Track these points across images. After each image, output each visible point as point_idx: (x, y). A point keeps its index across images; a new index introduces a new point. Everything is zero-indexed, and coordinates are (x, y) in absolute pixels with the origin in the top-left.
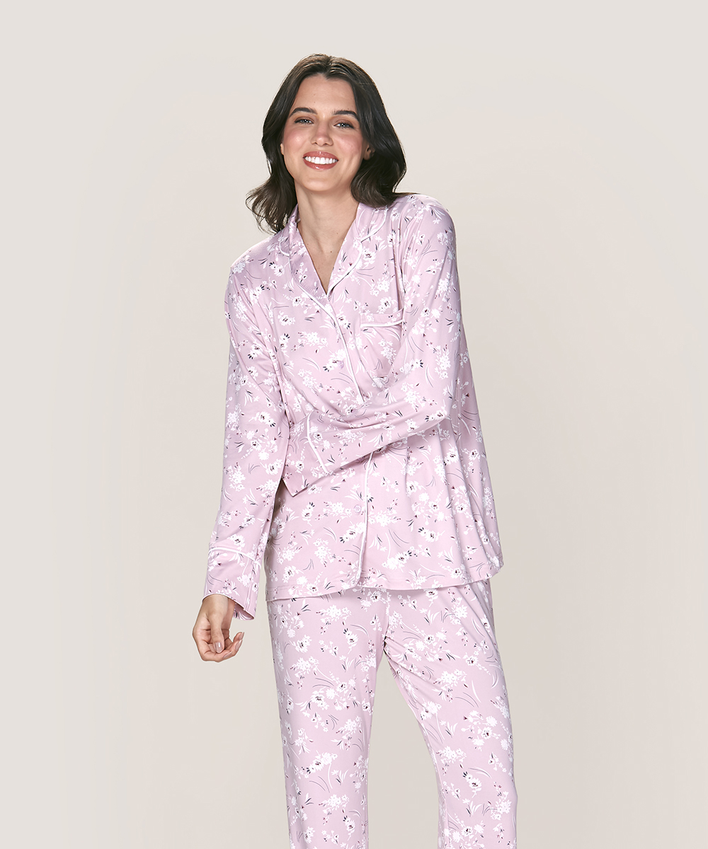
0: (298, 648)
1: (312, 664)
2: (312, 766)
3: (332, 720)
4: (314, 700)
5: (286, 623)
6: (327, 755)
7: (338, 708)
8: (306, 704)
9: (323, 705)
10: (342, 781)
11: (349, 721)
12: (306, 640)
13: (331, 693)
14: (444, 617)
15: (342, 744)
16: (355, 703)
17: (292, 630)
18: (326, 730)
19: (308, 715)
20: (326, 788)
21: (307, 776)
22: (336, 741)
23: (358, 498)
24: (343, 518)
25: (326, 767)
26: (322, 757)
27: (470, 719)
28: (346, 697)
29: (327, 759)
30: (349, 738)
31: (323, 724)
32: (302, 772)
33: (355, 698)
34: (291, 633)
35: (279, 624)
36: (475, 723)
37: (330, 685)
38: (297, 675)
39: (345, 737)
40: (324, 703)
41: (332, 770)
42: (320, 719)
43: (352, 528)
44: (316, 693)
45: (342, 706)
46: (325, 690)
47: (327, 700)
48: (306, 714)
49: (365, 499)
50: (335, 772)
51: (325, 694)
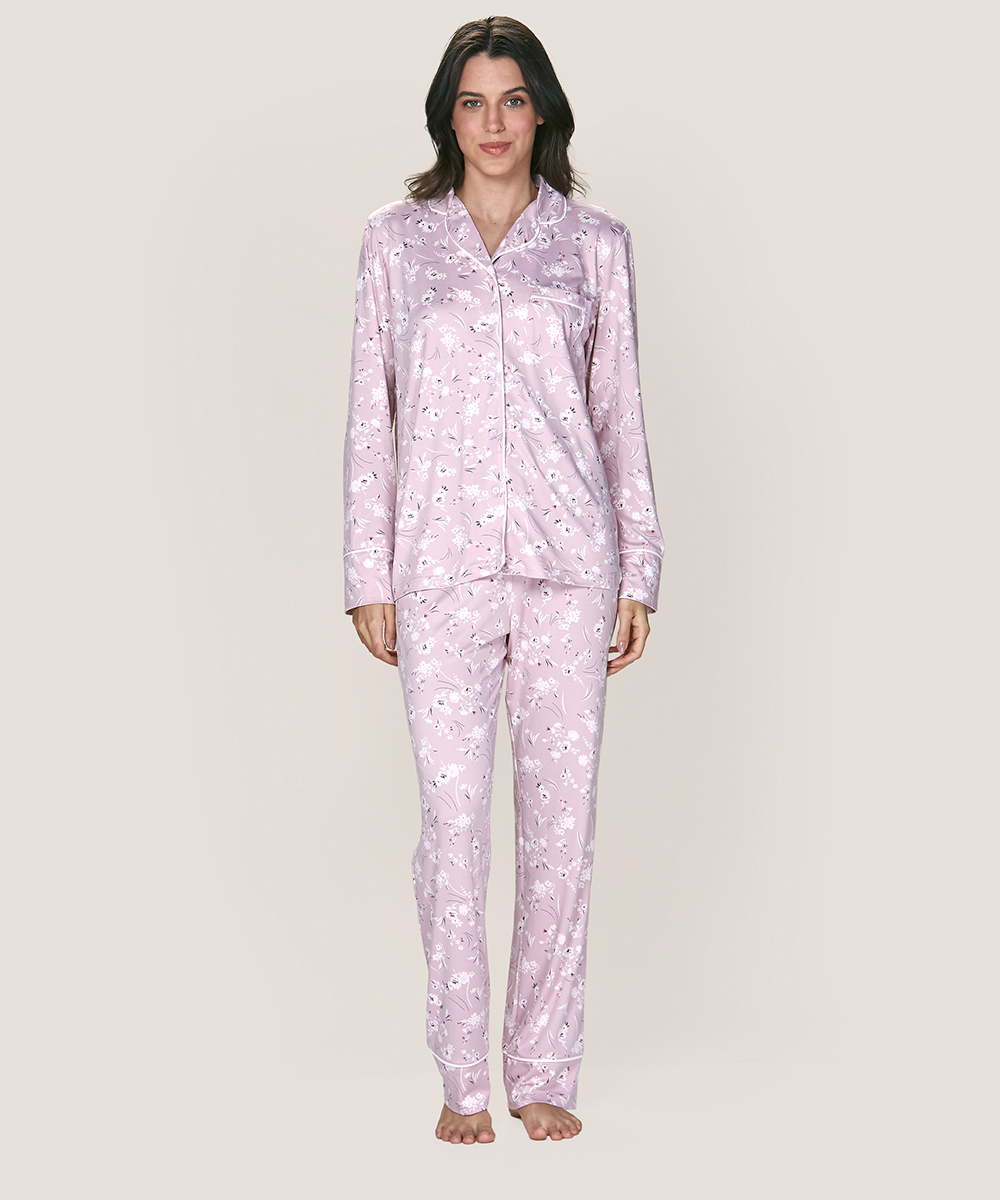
0: (420, 651)
1: (434, 666)
2: (438, 779)
3: (457, 725)
4: (436, 705)
5: (411, 627)
6: (453, 767)
7: (464, 713)
8: (428, 709)
9: (446, 709)
10: (471, 797)
11: (477, 727)
12: (431, 642)
13: (455, 697)
14: (553, 621)
15: (470, 753)
16: (481, 709)
17: (416, 633)
18: (450, 737)
19: (430, 722)
20: (452, 806)
21: (434, 791)
22: (462, 749)
23: (496, 479)
24: (479, 500)
25: (453, 780)
26: (447, 769)
27: (553, 730)
28: (472, 701)
29: (454, 771)
30: (478, 747)
31: (447, 731)
32: (429, 786)
33: (481, 704)
34: (415, 636)
35: (404, 629)
36: (557, 735)
37: (455, 688)
38: (418, 680)
39: (472, 746)
40: (447, 708)
41: (460, 785)
42: (443, 725)
43: (490, 511)
44: (438, 697)
45: (468, 711)
46: (448, 693)
47: (451, 705)
48: (428, 721)
49: (504, 480)
50: (464, 787)
51: (448, 698)
